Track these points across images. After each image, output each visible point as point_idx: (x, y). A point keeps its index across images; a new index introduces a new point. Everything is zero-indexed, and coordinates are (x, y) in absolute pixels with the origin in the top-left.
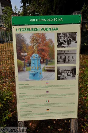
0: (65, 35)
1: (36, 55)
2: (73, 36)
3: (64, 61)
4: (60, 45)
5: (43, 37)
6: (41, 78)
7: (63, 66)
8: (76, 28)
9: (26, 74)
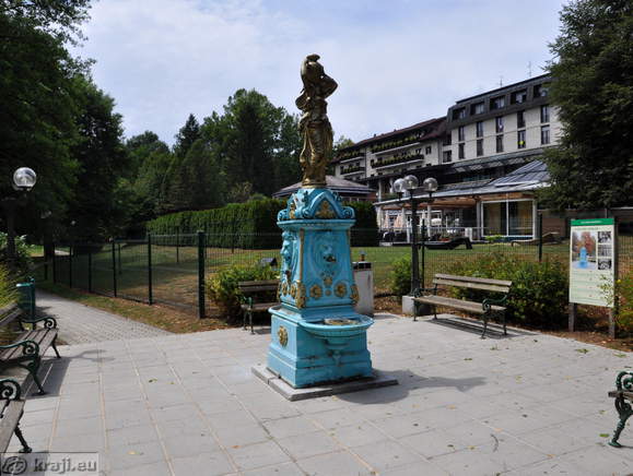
0: (603, 233)
1: (584, 248)
2: (608, 234)
3: (603, 254)
4: (600, 241)
5: (588, 234)
6: (586, 268)
7: (603, 258)
8: (610, 228)
9: (577, 263)
